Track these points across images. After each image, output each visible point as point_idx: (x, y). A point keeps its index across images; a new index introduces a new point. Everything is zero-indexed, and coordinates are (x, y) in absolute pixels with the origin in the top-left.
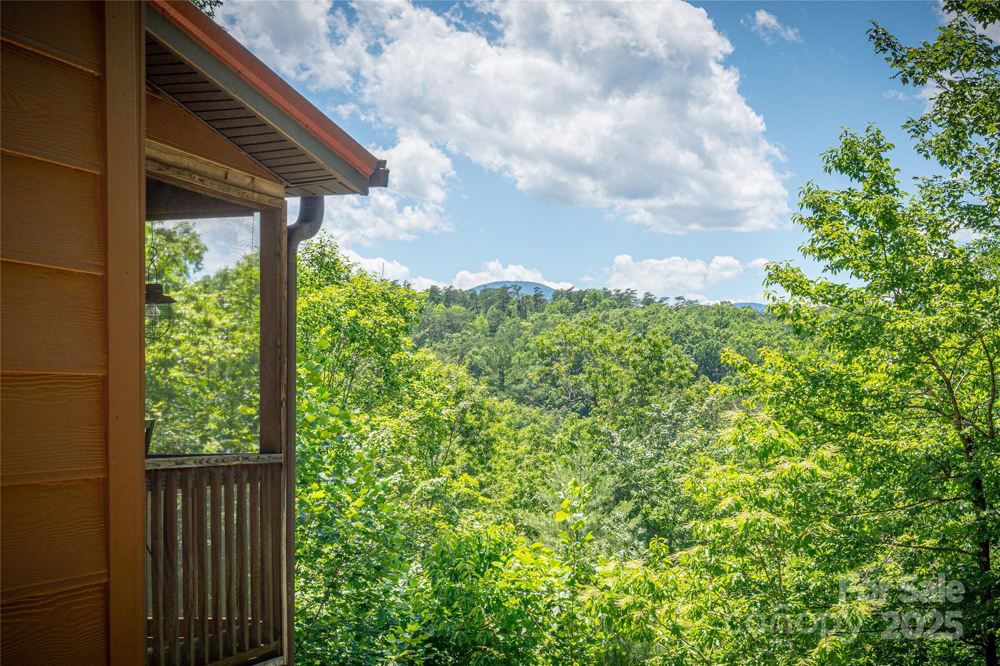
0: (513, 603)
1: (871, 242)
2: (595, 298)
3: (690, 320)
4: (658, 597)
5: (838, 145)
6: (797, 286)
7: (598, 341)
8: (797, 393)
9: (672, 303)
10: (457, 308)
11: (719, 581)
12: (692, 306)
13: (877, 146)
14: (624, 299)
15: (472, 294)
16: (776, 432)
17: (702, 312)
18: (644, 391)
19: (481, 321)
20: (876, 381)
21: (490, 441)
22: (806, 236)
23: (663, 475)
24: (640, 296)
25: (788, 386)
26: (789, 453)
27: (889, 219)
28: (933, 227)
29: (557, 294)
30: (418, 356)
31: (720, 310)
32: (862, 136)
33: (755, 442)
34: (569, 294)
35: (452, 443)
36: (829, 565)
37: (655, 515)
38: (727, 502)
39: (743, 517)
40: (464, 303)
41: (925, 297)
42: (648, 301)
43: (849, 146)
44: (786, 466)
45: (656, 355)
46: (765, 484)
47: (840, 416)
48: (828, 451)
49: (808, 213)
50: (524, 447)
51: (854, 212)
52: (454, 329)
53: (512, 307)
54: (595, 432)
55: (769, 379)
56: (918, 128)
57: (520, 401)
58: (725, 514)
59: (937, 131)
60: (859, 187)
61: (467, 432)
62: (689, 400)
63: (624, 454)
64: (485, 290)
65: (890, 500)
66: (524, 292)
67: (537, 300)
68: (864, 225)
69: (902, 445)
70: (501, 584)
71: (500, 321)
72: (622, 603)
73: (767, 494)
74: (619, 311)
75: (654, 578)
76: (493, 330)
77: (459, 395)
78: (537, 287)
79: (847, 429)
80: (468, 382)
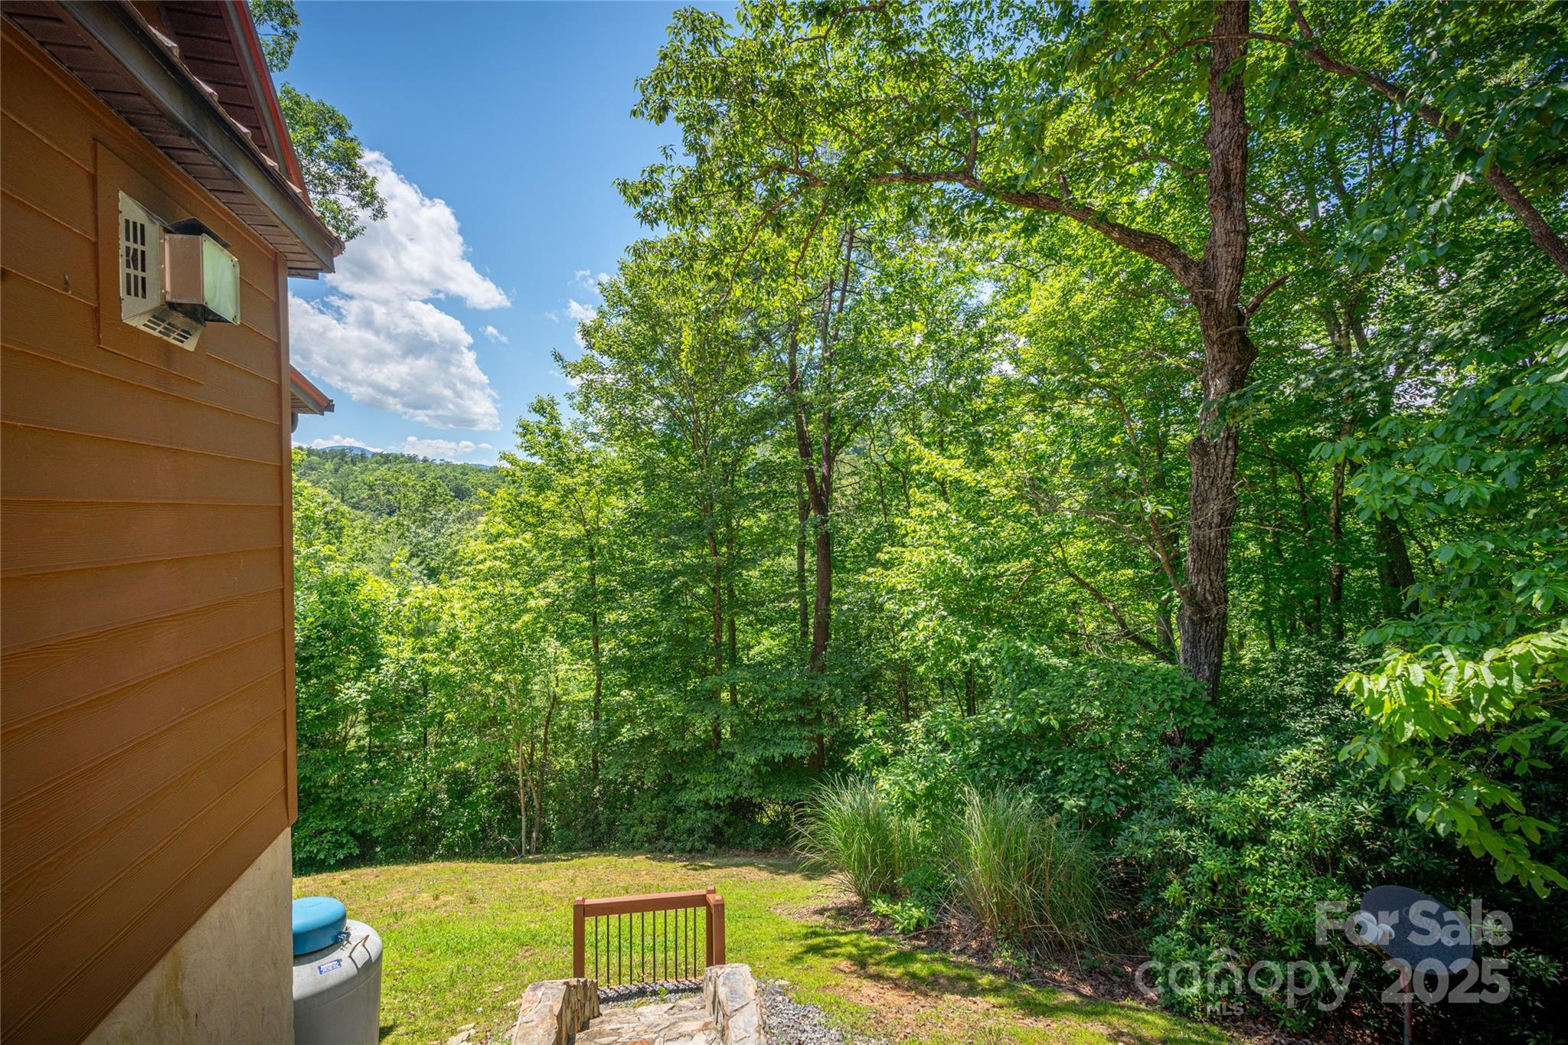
0: (366, 606)
1: (548, 445)
2: (396, 457)
3: (448, 471)
4: (444, 600)
5: (535, 401)
6: (514, 462)
7: (402, 480)
8: (513, 508)
9: (438, 462)
10: (314, 458)
11: (474, 593)
12: (448, 464)
13: (552, 403)
14: (412, 459)
15: (324, 452)
16: (503, 527)
17: (454, 467)
18: (426, 505)
19: (329, 466)
20: (546, 506)
21: (341, 528)
22: (519, 440)
23: (437, 545)
24: (421, 458)
25: (509, 506)
26: (509, 536)
27: (557, 435)
28: (576, 440)
29: (374, 455)
30: (301, 484)
31: (463, 467)
32: (546, 398)
33: (494, 531)
34: (381, 455)
35: (319, 529)
36: (525, 584)
37: (433, 564)
38: (480, 557)
39: (488, 564)
40: (319, 456)
41: (572, 470)
42: (425, 460)
43: (540, 401)
44: (508, 541)
45: (433, 488)
46: (498, 549)
47: (531, 519)
48: (528, 536)
49: (520, 430)
50: (357, 532)
51: (541, 431)
52: (312, 469)
53: (348, 459)
54: (398, 524)
55: (500, 503)
56: (571, 397)
57: (353, 507)
58: (478, 563)
59: (579, 399)
60: (544, 420)
61: (328, 524)
62: (450, 510)
63: (417, 535)
64: (332, 450)
65: (554, 556)
66: (355, 452)
67: (363, 457)
68: (545, 437)
69: (561, 533)
70: (360, 597)
71: (341, 466)
72: (426, 604)
73: (499, 554)
74: (408, 465)
75: (442, 592)
76: (336, 471)
77: (324, 504)
78: (363, 450)
79: (535, 526)
80: (330, 498)
